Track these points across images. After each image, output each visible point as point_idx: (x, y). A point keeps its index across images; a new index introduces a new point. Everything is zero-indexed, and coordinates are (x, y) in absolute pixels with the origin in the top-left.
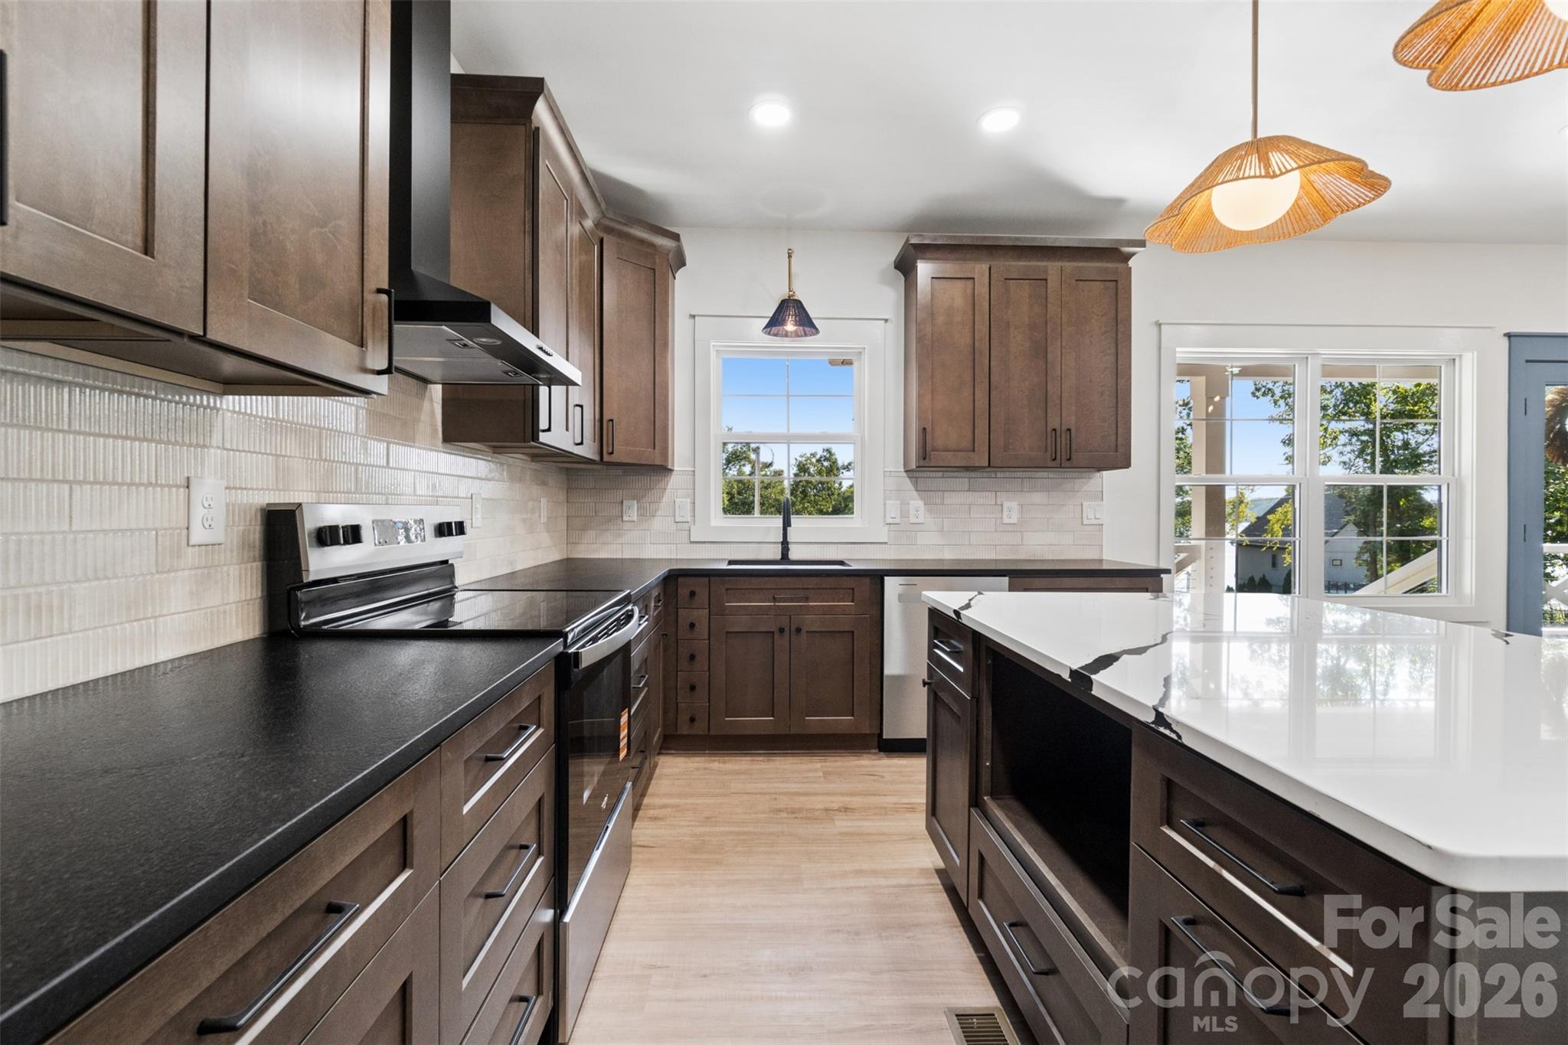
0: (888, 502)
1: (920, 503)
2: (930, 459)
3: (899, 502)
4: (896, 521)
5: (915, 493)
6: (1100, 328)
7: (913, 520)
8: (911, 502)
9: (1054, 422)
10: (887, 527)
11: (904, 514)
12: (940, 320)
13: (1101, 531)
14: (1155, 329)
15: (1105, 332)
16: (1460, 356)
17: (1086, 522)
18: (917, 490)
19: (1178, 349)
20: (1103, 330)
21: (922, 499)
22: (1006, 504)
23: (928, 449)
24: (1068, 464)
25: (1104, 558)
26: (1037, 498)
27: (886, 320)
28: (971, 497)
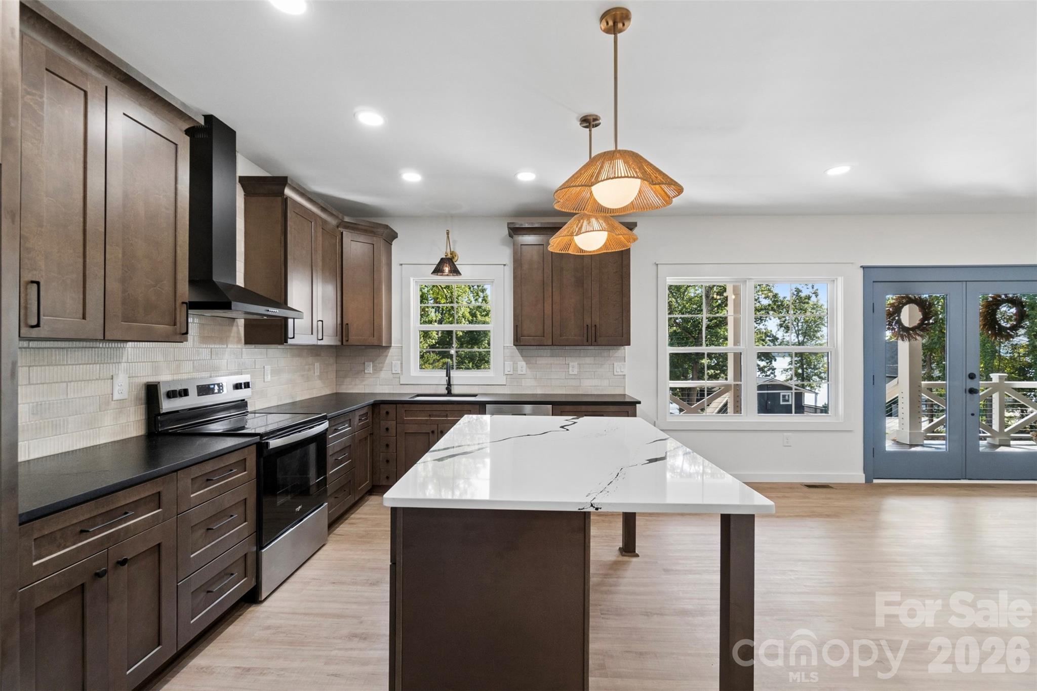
0: (506, 363)
1: (524, 363)
2: (520, 341)
3: (512, 363)
4: (510, 373)
5: (521, 358)
6: (613, 269)
7: (519, 372)
8: (519, 363)
9: (588, 321)
10: (505, 377)
11: (515, 369)
12: (526, 267)
13: (624, 378)
14: (655, 267)
15: (616, 272)
16: (837, 279)
17: (616, 373)
18: (522, 356)
19: (667, 278)
20: (615, 271)
21: (525, 361)
22: (571, 364)
23: (519, 335)
24: (595, 344)
25: (626, 393)
26: (588, 360)
27: (504, 265)
28: (550, 360)
